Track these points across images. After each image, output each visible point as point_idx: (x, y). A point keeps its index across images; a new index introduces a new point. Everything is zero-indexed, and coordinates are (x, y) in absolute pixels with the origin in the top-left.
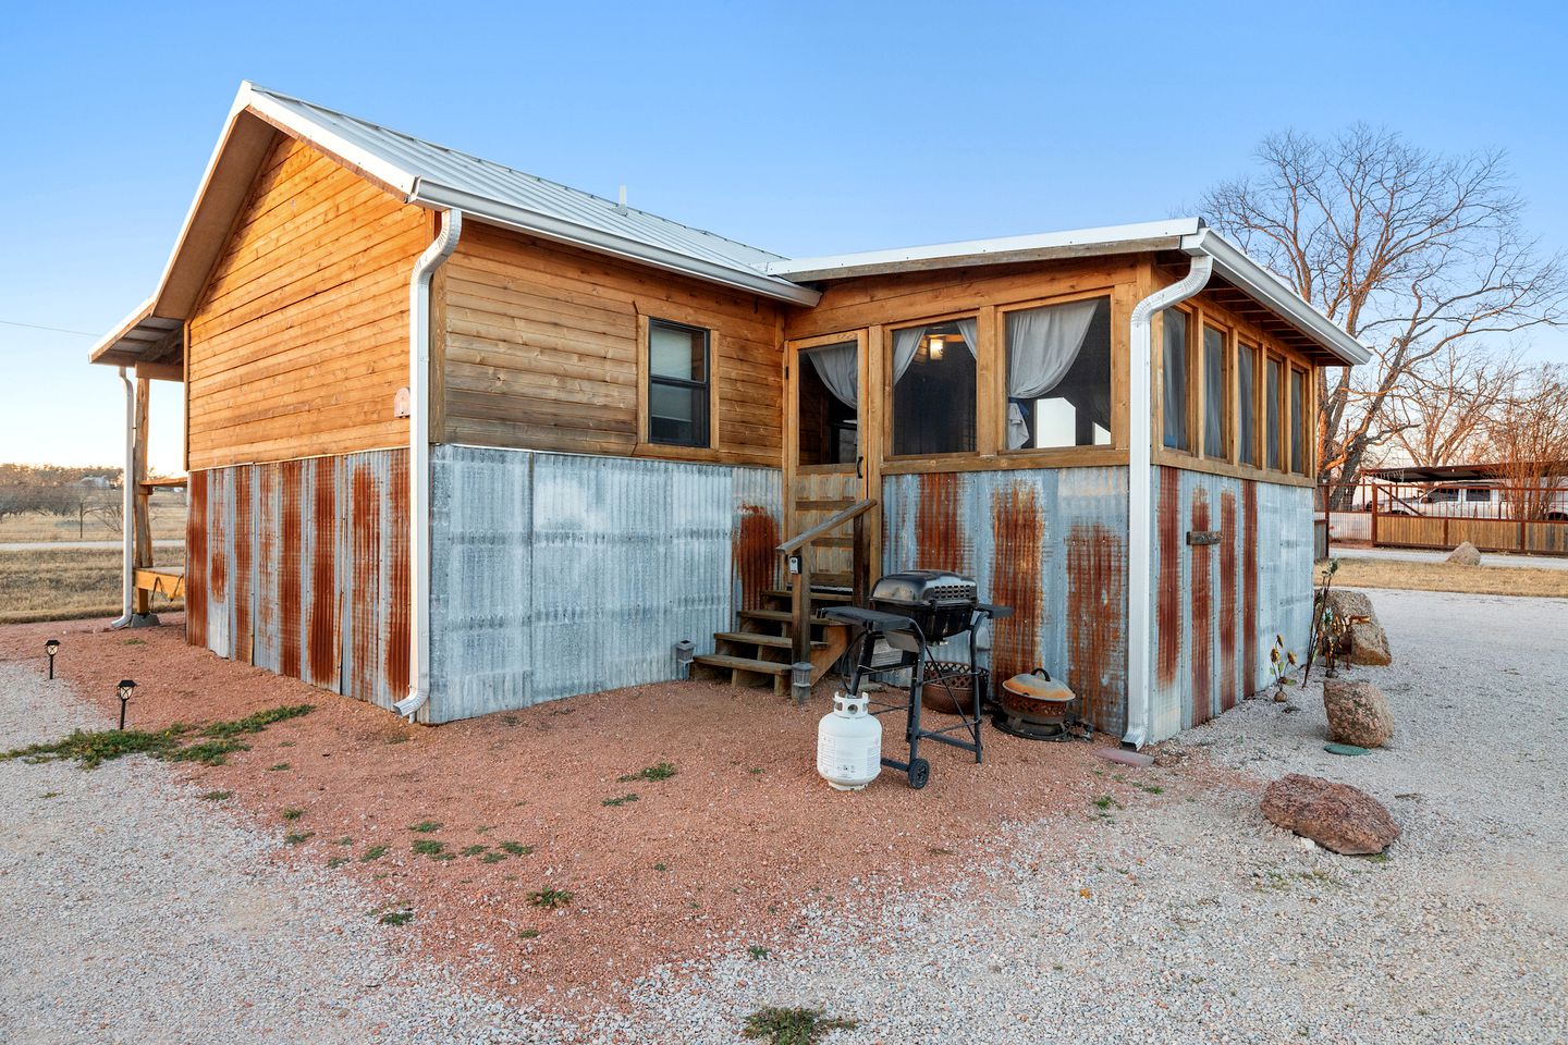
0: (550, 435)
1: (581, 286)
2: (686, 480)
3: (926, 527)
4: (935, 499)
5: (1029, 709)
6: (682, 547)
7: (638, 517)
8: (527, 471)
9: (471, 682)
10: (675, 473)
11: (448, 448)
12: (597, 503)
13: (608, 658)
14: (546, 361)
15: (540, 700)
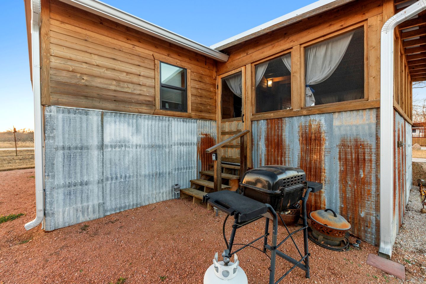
0: (112, 105)
1: (127, 45)
2: (178, 124)
3: (269, 140)
4: (273, 129)
5: (327, 232)
6: (176, 149)
7: (157, 138)
8: (100, 119)
9: (69, 211)
10: (173, 122)
11: (53, 108)
12: (137, 133)
13: (143, 193)
14: (109, 74)
15: (108, 214)
